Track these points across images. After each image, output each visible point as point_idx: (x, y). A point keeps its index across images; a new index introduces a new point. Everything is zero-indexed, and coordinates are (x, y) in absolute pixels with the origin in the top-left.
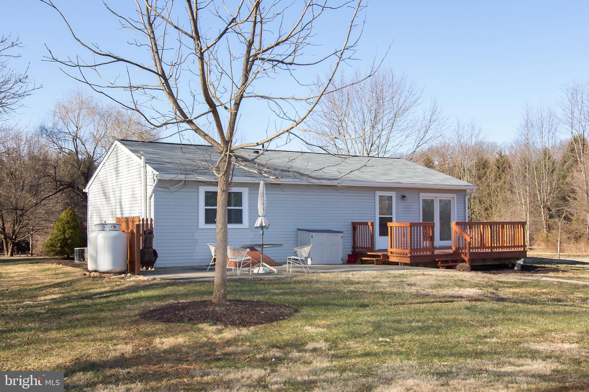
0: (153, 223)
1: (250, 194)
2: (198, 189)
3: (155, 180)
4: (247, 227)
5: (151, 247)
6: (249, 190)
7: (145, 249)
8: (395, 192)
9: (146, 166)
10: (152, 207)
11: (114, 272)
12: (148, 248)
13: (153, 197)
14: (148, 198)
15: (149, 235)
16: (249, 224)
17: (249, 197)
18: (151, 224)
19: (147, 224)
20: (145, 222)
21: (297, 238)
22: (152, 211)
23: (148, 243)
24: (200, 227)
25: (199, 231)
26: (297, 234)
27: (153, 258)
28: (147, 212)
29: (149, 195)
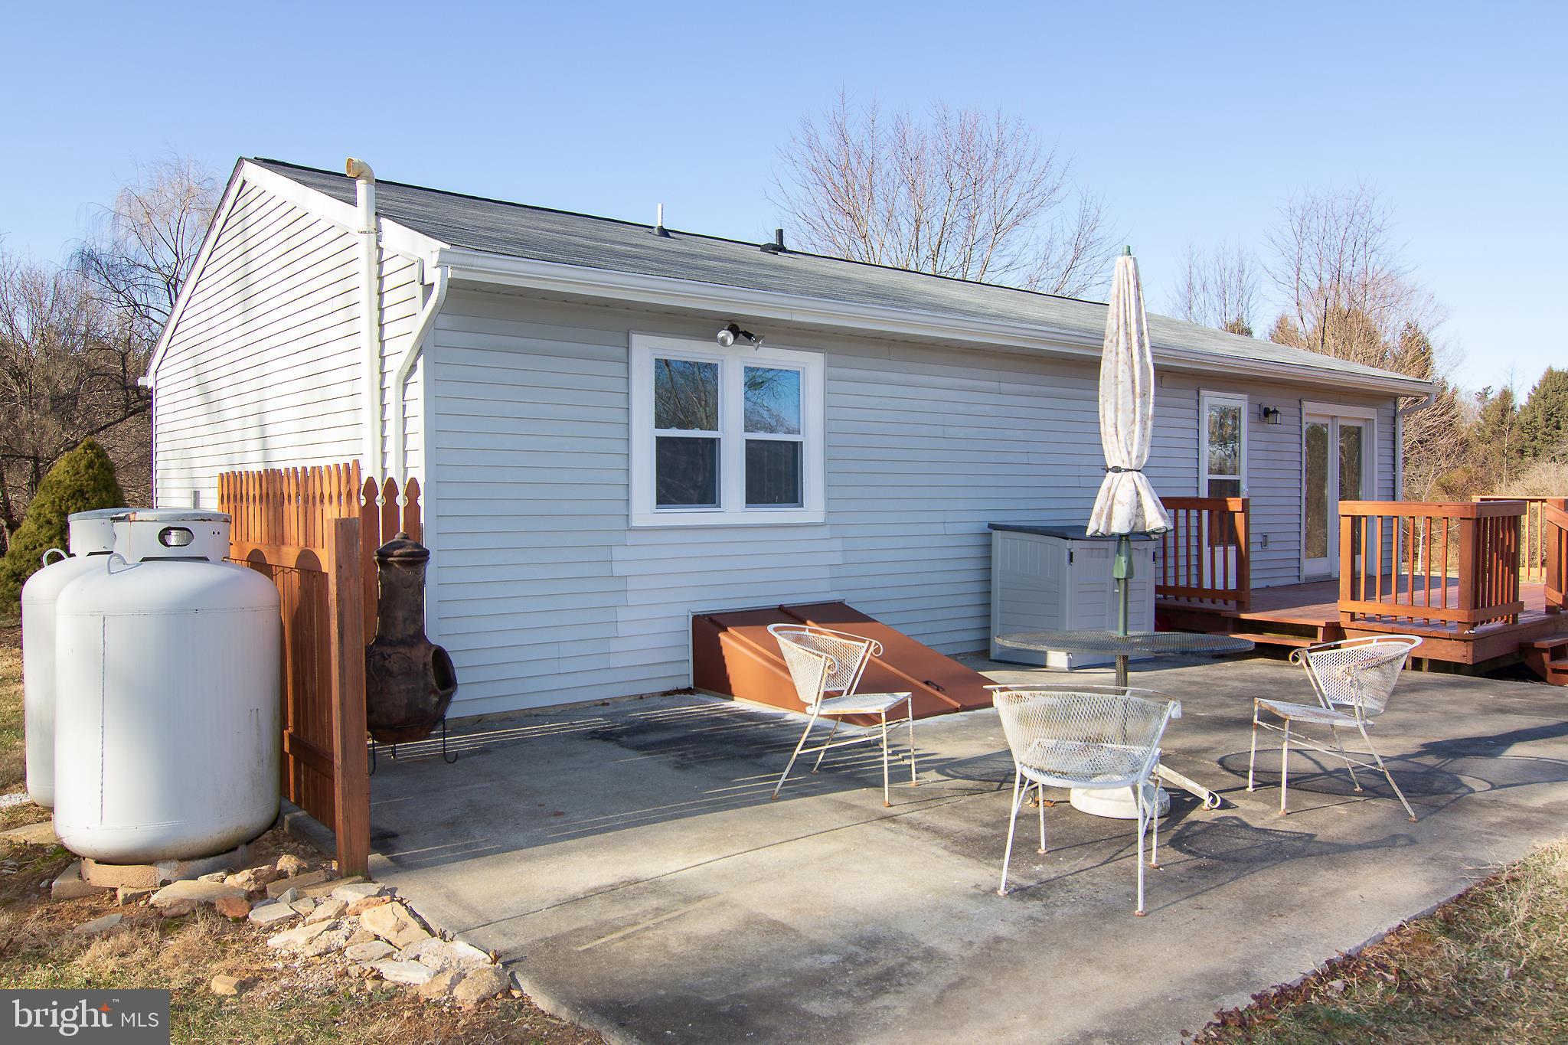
0: (421, 501)
1: (829, 379)
2: (628, 349)
3: (428, 289)
4: (819, 518)
5: (420, 636)
6: (829, 364)
7: (388, 650)
8: (1244, 397)
9: (378, 230)
10: (417, 426)
11: (183, 850)
12: (403, 643)
13: (419, 375)
14: (391, 381)
15: (408, 573)
16: (827, 505)
17: (827, 392)
18: (413, 509)
19: (391, 508)
20: (380, 501)
21: (988, 558)
22: (417, 442)
23: (400, 614)
24: (636, 522)
25: (631, 538)
26: (988, 546)
27: (435, 699)
28: (390, 447)
29: (396, 365)
